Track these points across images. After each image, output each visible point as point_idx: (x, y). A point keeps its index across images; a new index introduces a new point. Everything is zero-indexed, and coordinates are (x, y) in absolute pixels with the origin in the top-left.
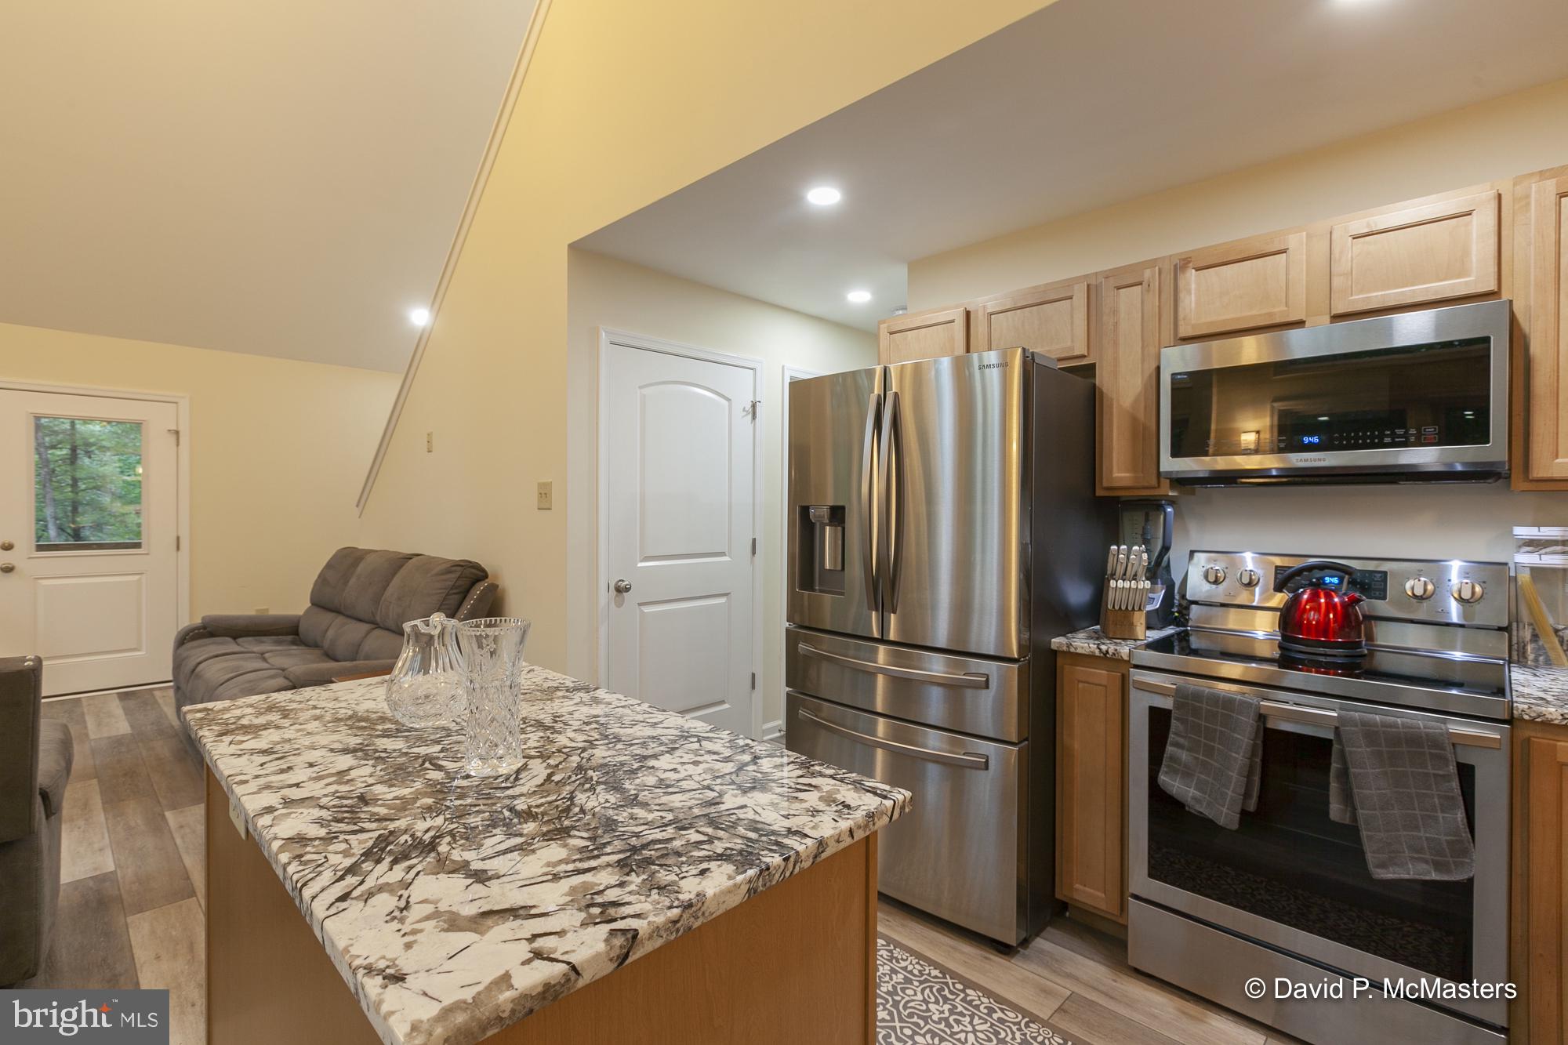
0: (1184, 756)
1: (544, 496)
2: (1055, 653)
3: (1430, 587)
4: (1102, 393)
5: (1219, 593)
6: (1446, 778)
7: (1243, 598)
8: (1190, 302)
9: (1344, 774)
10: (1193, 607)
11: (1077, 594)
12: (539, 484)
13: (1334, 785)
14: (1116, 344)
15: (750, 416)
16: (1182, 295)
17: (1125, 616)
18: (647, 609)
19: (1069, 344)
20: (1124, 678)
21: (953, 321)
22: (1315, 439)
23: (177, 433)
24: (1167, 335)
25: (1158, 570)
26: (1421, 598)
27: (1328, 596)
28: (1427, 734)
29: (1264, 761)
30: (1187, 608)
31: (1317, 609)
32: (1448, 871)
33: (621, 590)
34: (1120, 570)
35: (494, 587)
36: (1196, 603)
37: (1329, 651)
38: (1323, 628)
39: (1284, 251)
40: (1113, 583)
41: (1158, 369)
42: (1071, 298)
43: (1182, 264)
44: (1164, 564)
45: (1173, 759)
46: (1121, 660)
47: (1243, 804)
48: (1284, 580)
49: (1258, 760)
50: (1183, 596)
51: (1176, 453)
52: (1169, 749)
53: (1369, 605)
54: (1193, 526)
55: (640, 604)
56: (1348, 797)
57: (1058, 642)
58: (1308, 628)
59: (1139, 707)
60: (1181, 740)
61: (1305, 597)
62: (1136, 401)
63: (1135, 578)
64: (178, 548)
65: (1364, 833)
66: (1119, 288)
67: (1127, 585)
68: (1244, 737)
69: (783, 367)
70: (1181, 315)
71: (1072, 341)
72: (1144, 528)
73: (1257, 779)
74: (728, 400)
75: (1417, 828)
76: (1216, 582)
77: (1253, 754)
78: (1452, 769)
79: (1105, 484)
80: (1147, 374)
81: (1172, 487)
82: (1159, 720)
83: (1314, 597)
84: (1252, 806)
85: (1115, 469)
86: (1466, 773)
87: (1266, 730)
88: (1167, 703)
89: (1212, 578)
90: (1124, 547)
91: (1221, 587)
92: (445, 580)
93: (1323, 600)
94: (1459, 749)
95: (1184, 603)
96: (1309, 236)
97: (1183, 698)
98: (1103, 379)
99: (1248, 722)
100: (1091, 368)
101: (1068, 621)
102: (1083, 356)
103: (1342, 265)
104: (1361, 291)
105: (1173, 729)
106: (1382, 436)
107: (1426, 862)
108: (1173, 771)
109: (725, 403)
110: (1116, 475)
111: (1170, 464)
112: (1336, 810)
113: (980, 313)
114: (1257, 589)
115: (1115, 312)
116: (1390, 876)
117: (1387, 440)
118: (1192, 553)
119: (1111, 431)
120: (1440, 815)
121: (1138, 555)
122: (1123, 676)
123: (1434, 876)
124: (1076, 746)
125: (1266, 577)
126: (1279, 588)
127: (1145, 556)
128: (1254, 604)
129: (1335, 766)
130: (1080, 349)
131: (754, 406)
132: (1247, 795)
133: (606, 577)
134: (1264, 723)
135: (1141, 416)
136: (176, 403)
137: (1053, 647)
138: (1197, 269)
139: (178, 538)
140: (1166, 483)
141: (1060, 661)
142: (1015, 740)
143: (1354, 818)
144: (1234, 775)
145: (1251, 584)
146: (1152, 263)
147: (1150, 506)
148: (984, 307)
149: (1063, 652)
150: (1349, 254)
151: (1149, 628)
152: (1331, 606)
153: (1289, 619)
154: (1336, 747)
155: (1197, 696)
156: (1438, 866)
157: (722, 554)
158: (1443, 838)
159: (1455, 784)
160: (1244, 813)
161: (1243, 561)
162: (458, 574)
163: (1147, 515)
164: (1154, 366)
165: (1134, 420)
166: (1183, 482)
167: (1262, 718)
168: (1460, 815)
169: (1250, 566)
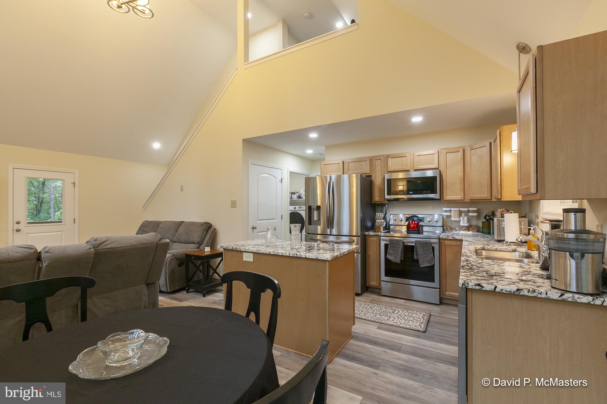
0: (391, 252)
1: (234, 204)
2: (366, 235)
3: (431, 220)
4: (373, 182)
5: (396, 223)
6: (431, 249)
7: (400, 223)
8: (390, 164)
9: (416, 251)
10: (391, 226)
11: (369, 224)
12: (231, 201)
13: (415, 253)
14: (376, 171)
15: (281, 182)
16: (388, 163)
17: (379, 227)
18: (259, 234)
19: (366, 171)
20: (380, 239)
21: (340, 163)
22: (412, 193)
23: (74, 183)
24: (386, 171)
25: (385, 218)
26: (429, 222)
27: (415, 222)
28: (428, 242)
29: (404, 251)
30: (390, 226)
31: (413, 224)
32: (431, 264)
33: (254, 228)
34: (378, 218)
35: (215, 229)
36: (391, 225)
37: (415, 232)
38: (414, 227)
39: (406, 157)
40: (377, 221)
41: (384, 177)
42: (366, 161)
43: (388, 157)
44: (385, 217)
45: (389, 252)
46: (379, 236)
47: (401, 259)
48: (407, 219)
49: (403, 250)
50: (389, 224)
51: (388, 195)
52: (388, 251)
53: (421, 223)
54: (390, 209)
55: (257, 232)
56: (417, 255)
57: (366, 233)
58: (411, 228)
59: (383, 243)
60: (390, 249)
61: (411, 222)
62: (380, 183)
63: (381, 219)
64: (74, 222)
65: (419, 260)
66: (376, 160)
67: (379, 221)
68: (401, 246)
69: (288, 169)
70: (388, 167)
71: (367, 170)
72: (381, 210)
73: (403, 254)
74: (276, 178)
75: (427, 258)
76: (395, 221)
77: (402, 250)
78: (431, 247)
79: (374, 201)
80: (382, 178)
81: (387, 201)
82: (386, 246)
83: (412, 222)
84: (402, 259)
85: (376, 197)
86: (433, 248)
87: (404, 245)
88: (388, 243)
89: (394, 220)
90: (379, 213)
91: (396, 221)
92: (203, 227)
93: (414, 223)
94: (432, 244)
95: (389, 225)
96: (410, 154)
97: (391, 241)
98: (373, 178)
99: (401, 243)
100: (371, 176)
101: (368, 229)
102: (369, 173)
103: (416, 161)
104: (419, 166)
105: (389, 247)
106: (422, 192)
107: (428, 263)
108: (389, 255)
109: (275, 179)
110: (376, 199)
111: (387, 197)
112: (415, 257)
113: (346, 162)
114: (403, 221)
115: (375, 165)
116: (423, 266)
117: (423, 193)
118: (391, 215)
119: (375, 189)
120: (430, 255)
121: (382, 215)
122: (379, 239)
123: (429, 265)
124: (370, 254)
125: (404, 219)
126: (406, 221)
127: (383, 215)
128: (402, 224)
129: (415, 250)
130: (368, 172)
131: (282, 179)
132: (401, 257)
133: (251, 225)
134: (404, 244)
135: (381, 186)
136: (74, 173)
137: (366, 234)
138: (391, 158)
139: (74, 219)
140: (386, 200)
141: (367, 237)
142: (360, 252)
143: (418, 258)
144: (399, 253)
145: (401, 221)
146: (382, 156)
147: (382, 205)
148: (347, 161)
149: (368, 235)
150: (417, 159)
151: (383, 230)
152: (415, 223)
153: (408, 227)
154: (415, 246)
155: (393, 240)
156: (430, 264)
157: (275, 219)
158: (430, 259)
159: (432, 250)
160: (401, 260)
161: (400, 216)
162: (205, 226)
163: (382, 207)
164: (383, 176)
165: (380, 187)
166: (389, 200)
167: (404, 243)
168: (432, 254)
169: (401, 217)
